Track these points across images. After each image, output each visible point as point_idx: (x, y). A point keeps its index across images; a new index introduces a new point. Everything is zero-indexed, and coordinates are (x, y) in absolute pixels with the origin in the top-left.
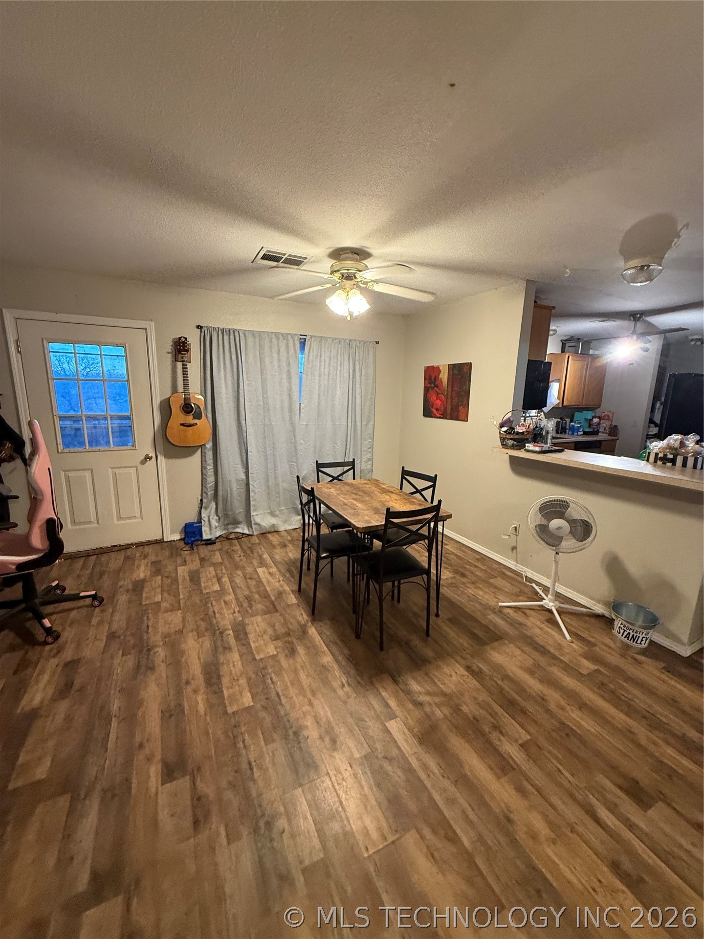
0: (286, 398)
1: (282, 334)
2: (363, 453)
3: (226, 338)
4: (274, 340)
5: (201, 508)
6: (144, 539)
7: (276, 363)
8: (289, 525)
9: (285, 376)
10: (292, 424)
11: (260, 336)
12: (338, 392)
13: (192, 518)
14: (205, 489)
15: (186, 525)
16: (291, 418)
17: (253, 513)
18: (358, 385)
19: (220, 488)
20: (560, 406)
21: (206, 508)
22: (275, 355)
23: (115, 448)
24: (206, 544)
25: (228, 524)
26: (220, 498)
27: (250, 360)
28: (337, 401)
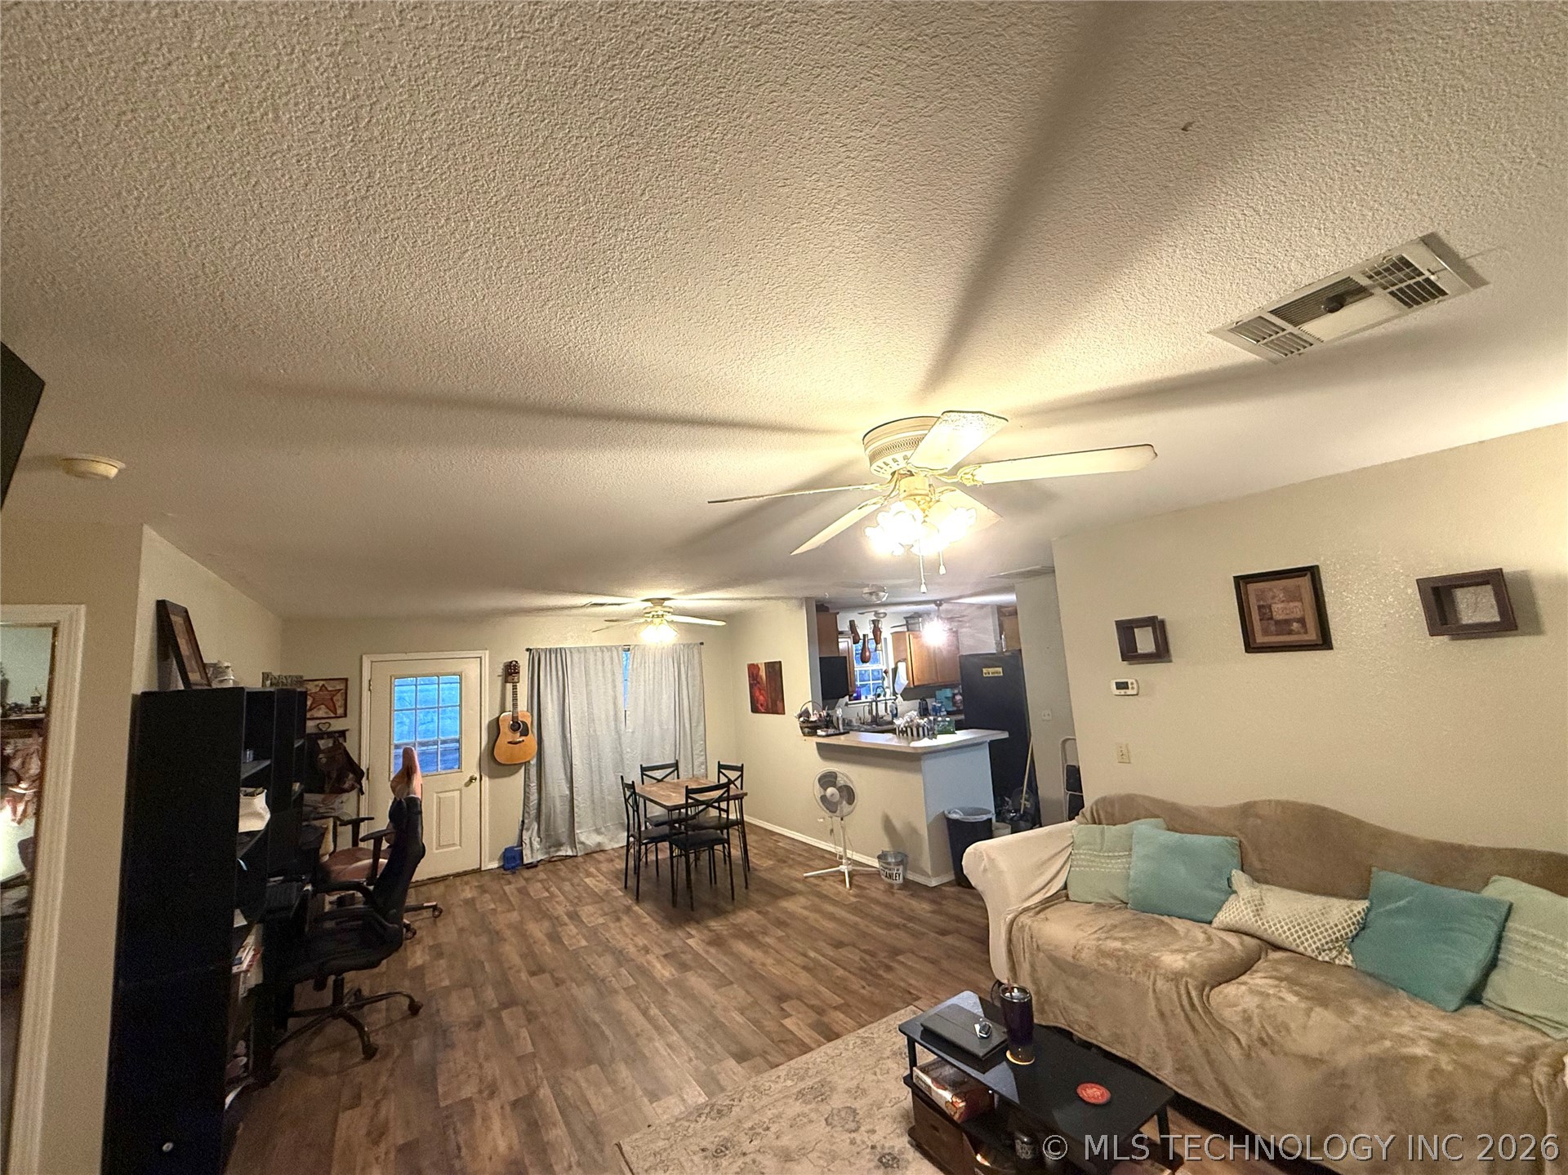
0: (611, 707)
1: (606, 647)
2: (695, 757)
3: (553, 656)
4: (599, 654)
5: (522, 830)
6: (460, 870)
7: (601, 674)
8: (617, 842)
9: (610, 686)
10: (618, 732)
11: (585, 651)
12: (665, 696)
13: (512, 842)
14: (527, 809)
15: (506, 849)
16: (616, 728)
17: (577, 831)
18: (684, 688)
19: (543, 807)
20: (912, 686)
21: (528, 830)
22: (600, 667)
23: (444, 772)
24: (528, 868)
25: (550, 847)
26: (543, 817)
27: (575, 676)
28: (664, 706)
